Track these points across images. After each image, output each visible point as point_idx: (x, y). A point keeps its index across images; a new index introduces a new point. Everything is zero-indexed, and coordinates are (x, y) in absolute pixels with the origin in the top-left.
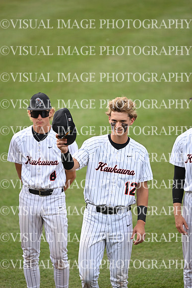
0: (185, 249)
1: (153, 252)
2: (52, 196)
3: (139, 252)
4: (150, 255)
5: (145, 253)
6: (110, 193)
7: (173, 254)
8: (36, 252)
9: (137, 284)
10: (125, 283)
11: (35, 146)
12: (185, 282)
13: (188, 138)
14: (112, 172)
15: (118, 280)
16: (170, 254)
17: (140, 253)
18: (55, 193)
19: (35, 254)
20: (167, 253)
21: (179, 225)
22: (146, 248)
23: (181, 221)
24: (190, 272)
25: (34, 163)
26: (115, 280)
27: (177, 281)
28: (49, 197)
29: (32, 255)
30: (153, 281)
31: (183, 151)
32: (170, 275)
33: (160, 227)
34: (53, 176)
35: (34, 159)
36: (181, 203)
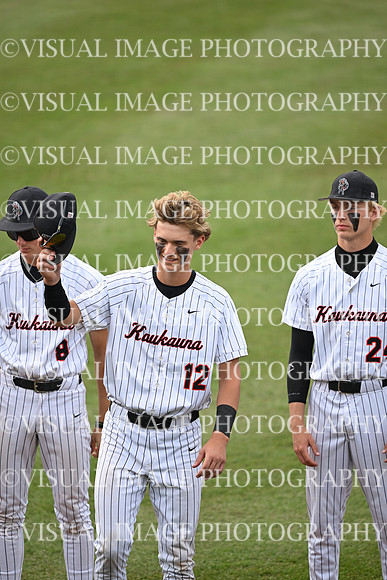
0: (312, 498)
1: (246, 502)
2: (61, 393)
3: (219, 502)
4: (240, 510)
5: (229, 505)
6: (153, 387)
7: (286, 507)
8: (20, 504)
9: (213, 568)
10: (190, 564)
11: (27, 291)
12: (311, 564)
13: (319, 273)
14: (157, 343)
15: (176, 559)
16: (280, 508)
17: (220, 506)
18: (67, 386)
19: (17, 508)
20: (274, 504)
21: (300, 447)
22: (231, 494)
23: (304, 440)
24: (321, 544)
25: (25, 327)
26: (171, 558)
27: (294, 562)
28: (53, 394)
29: (11, 509)
30: (246, 562)
31: (310, 300)
32: (281, 548)
33: (260, 452)
34: (62, 352)
35: (26, 318)
36: (305, 403)
